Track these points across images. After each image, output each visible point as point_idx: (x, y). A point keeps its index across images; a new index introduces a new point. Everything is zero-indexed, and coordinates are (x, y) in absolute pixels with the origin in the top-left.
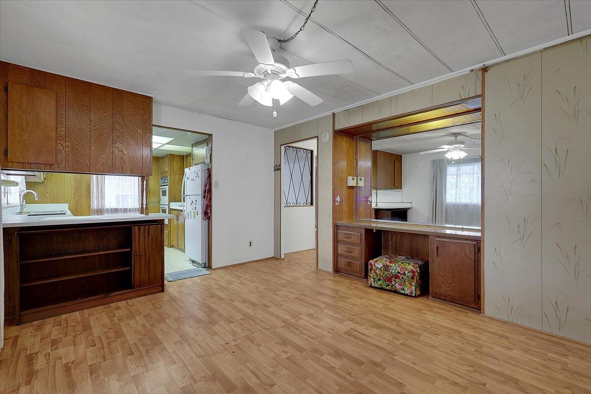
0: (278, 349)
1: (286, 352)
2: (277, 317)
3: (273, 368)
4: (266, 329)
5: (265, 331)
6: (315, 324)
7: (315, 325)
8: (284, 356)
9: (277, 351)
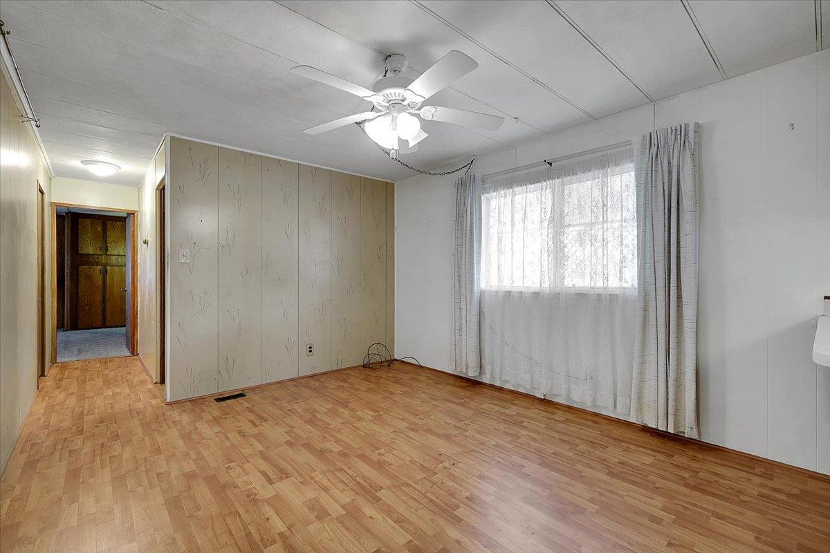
0: (389, 458)
1: (379, 454)
2: (388, 511)
3: (394, 442)
4: (408, 485)
5: (409, 481)
6: (323, 494)
7: (326, 490)
8: (382, 451)
9: (390, 456)
